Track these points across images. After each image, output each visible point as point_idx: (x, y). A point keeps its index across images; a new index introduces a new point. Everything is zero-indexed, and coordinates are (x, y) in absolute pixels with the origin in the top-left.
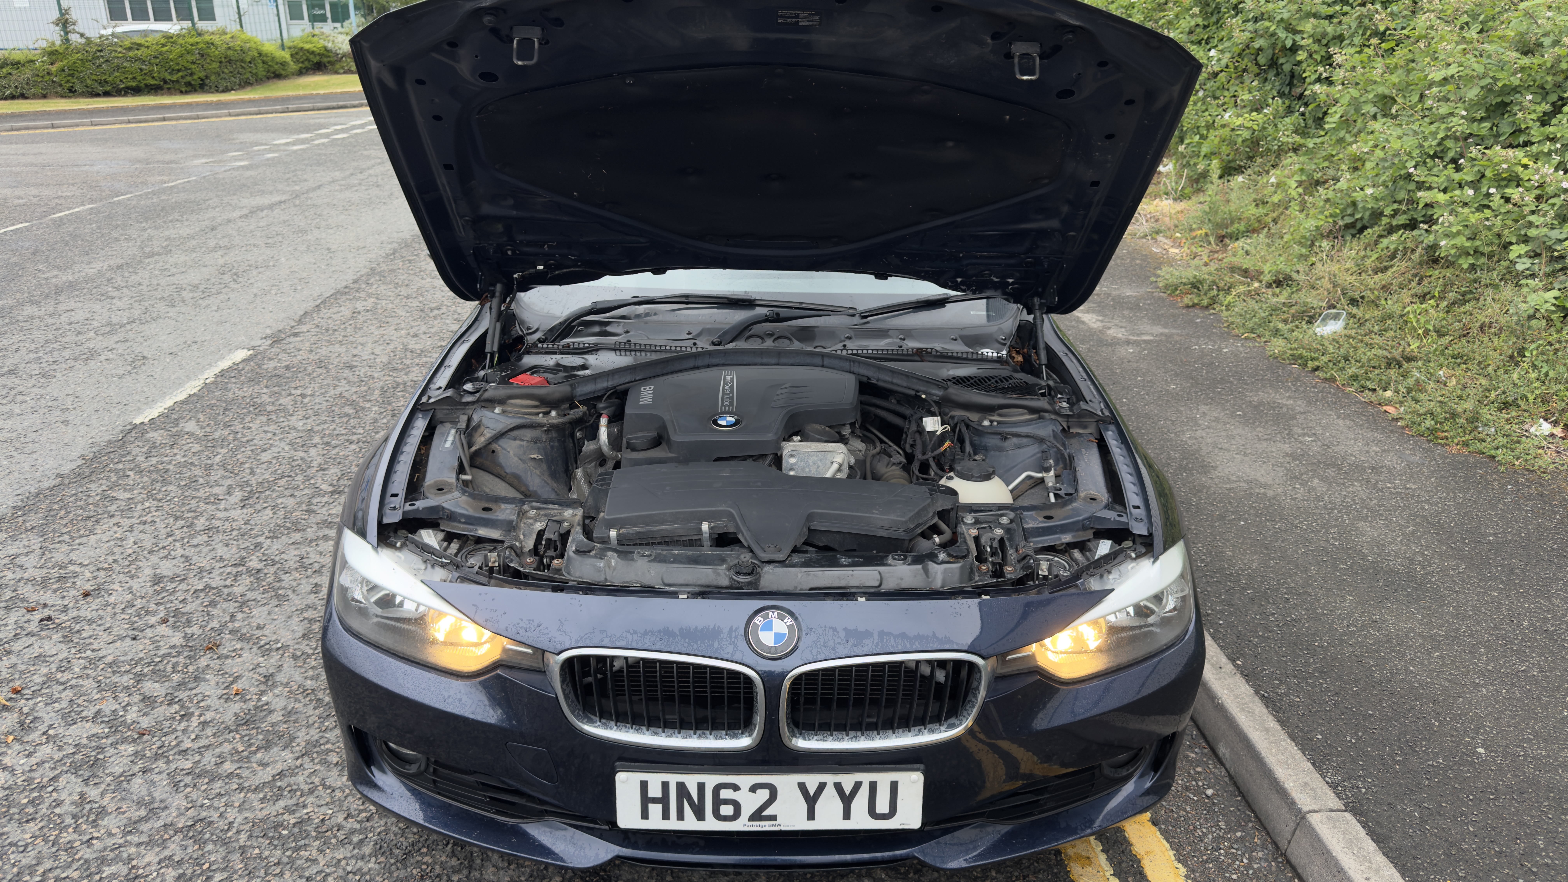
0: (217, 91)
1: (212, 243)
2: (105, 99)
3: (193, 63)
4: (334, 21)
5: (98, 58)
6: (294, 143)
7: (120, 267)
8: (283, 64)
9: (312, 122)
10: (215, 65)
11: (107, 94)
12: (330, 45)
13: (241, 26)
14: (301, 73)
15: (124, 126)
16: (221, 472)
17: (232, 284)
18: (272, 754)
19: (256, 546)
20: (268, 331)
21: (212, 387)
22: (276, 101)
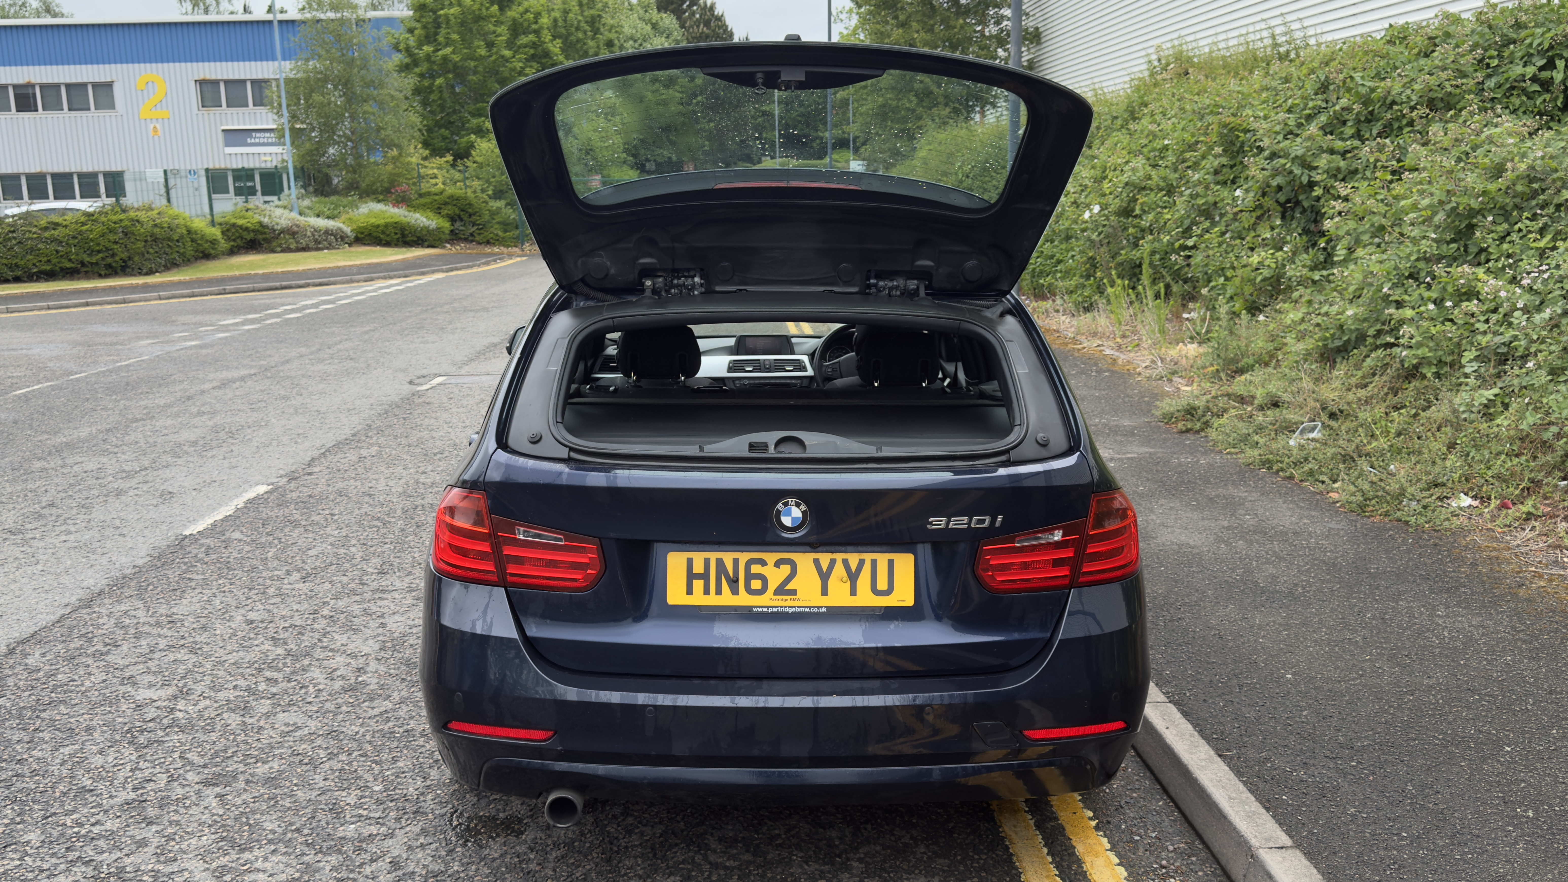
0: (140, 274)
1: (194, 410)
2: (16, 285)
3: (116, 243)
4: (264, 193)
5: (10, 239)
6: (244, 323)
7: (108, 431)
8: (214, 242)
9: (256, 303)
10: (140, 245)
11: (17, 280)
12: (266, 220)
13: (169, 201)
14: (232, 252)
15: (43, 312)
16: (276, 563)
17: (230, 440)
18: (376, 703)
19: (324, 603)
20: (282, 472)
21: (245, 510)
22: (210, 282)
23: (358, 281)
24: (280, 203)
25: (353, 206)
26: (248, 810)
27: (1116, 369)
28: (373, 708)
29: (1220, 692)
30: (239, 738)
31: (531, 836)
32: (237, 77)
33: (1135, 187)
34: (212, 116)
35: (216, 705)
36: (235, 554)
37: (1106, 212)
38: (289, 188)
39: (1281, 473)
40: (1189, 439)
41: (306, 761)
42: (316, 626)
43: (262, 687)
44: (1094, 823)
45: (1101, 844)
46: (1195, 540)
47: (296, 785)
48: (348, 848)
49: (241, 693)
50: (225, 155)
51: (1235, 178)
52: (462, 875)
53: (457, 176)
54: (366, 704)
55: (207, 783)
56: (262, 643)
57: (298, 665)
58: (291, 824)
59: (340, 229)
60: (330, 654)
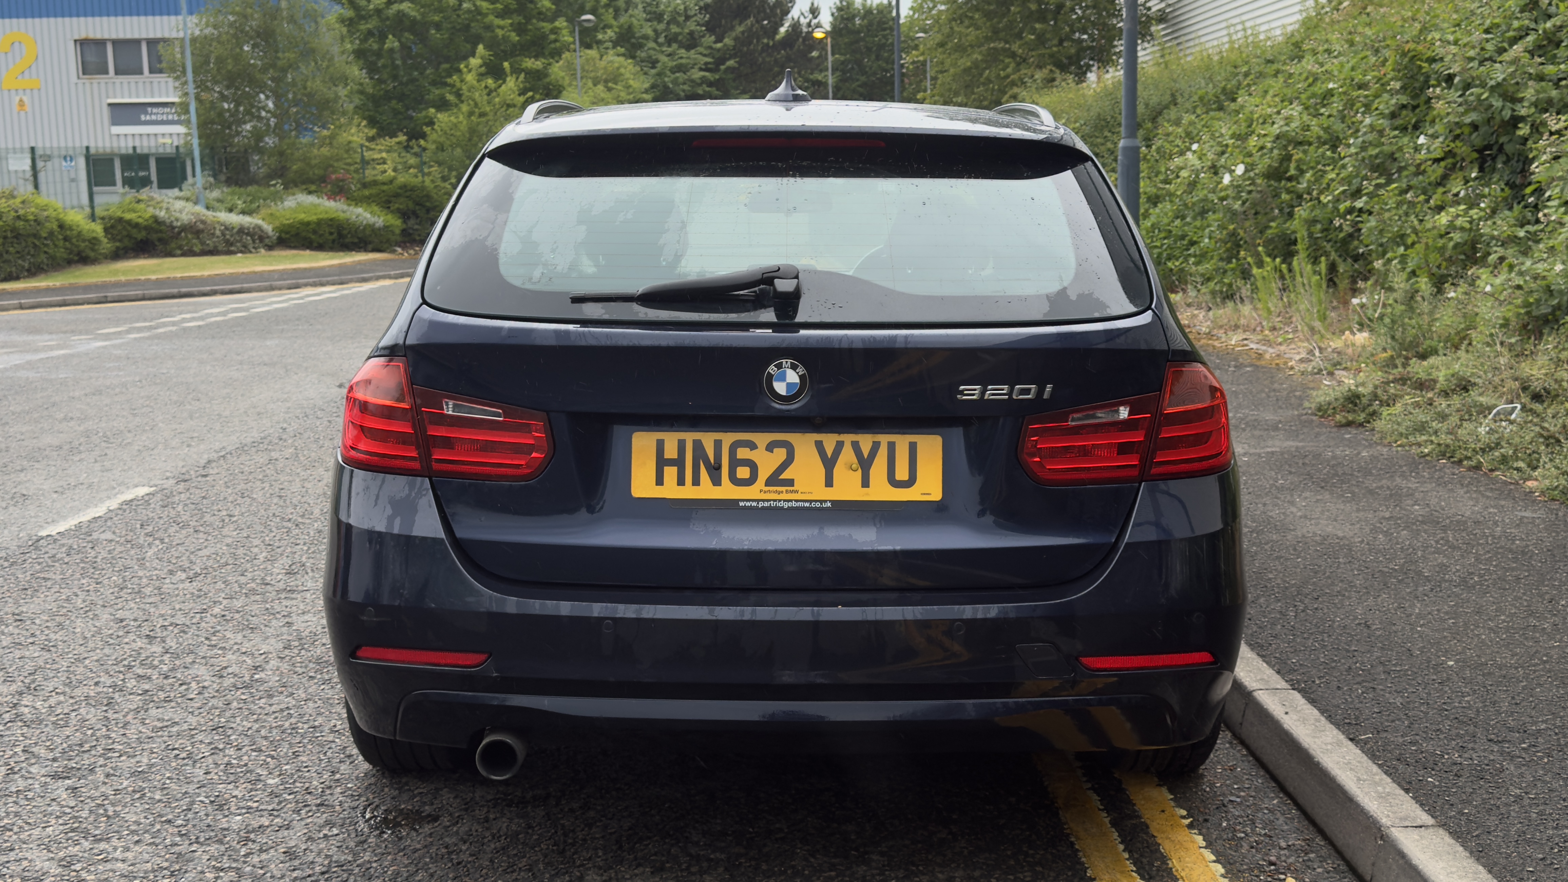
1: (60, 416)
4: (161, 185)
6: (128, 331)
8: (94, 242)
12: (162, 214)
13: (36, 186)
14: (117, 255)
16: (156, 562)
17: (103, 444)
18: (275, 700)
19: (215, 602)
20: (168, 474)
21: (120, 512)
22: (87, 288)
23: (280, 289)
24: (182, 194)
25: (276, 197)
26: (106, 802)
27: (1263, 363)
28: (271, 705)
29: (1359, 679)
30: (98, 734)
31: (465, 828)
32: (129, 36)
33: (1290, 142)
34: (95, 85)
35: (72, 701)
36: (104, 554)
37: (1252, 174)
38: (194, 176)
39: (1465, 463)
40: (1349, 434)
41: (184, 755)
42: (203, 624)
43: (131, 683)
44: (1187, 822)
45: (1193, 842)
46: (1344, 531)
47: (169, 778)
48: (232, 839)
49: (105, 690)
50: (111, 135)
51: (1417, 122)
52: (374, 865)
53: (412, 161)
54: (263, 701)
55: (56, 776)
56: (134, 641)
57: (177, 662)
58: (161, 816)
59: (260, 228)
60: (220, 652)
